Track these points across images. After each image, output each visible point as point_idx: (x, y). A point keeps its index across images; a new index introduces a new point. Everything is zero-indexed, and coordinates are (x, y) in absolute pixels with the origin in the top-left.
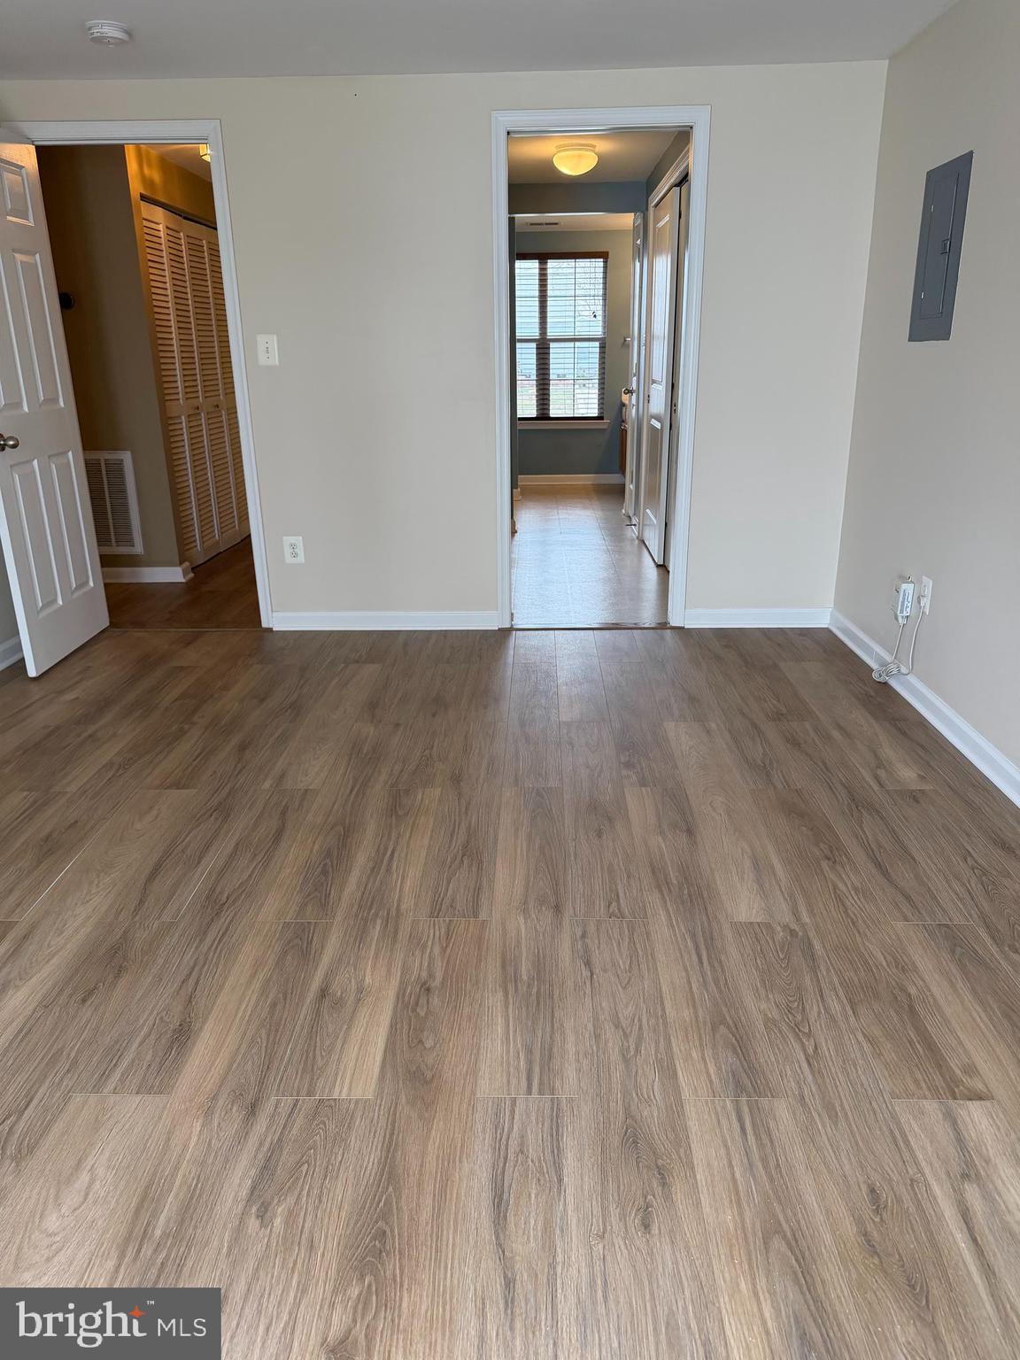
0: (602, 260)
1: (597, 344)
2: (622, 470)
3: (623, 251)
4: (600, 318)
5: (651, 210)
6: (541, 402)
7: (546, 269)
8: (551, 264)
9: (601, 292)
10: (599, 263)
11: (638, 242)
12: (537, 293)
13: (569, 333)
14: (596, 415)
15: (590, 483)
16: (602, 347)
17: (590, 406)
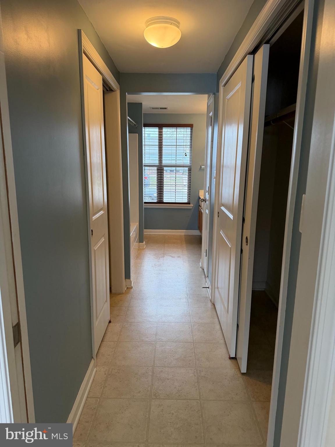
0: (190, 128)
1: (187, 169)
2: (200, 228)
3: (201, 123)
4: (188, 156)
5: (221, 89)
6: (159, 195)
7: (162, 132)
8: (165, 130)
9: (189, 144)
10: (188, 130)
11: (211, 114)
12: (157, 144)
13: (173, 162)
14: (186, 202)
15: (184, 234)
16: (190, 170)
17: (183, 198)
